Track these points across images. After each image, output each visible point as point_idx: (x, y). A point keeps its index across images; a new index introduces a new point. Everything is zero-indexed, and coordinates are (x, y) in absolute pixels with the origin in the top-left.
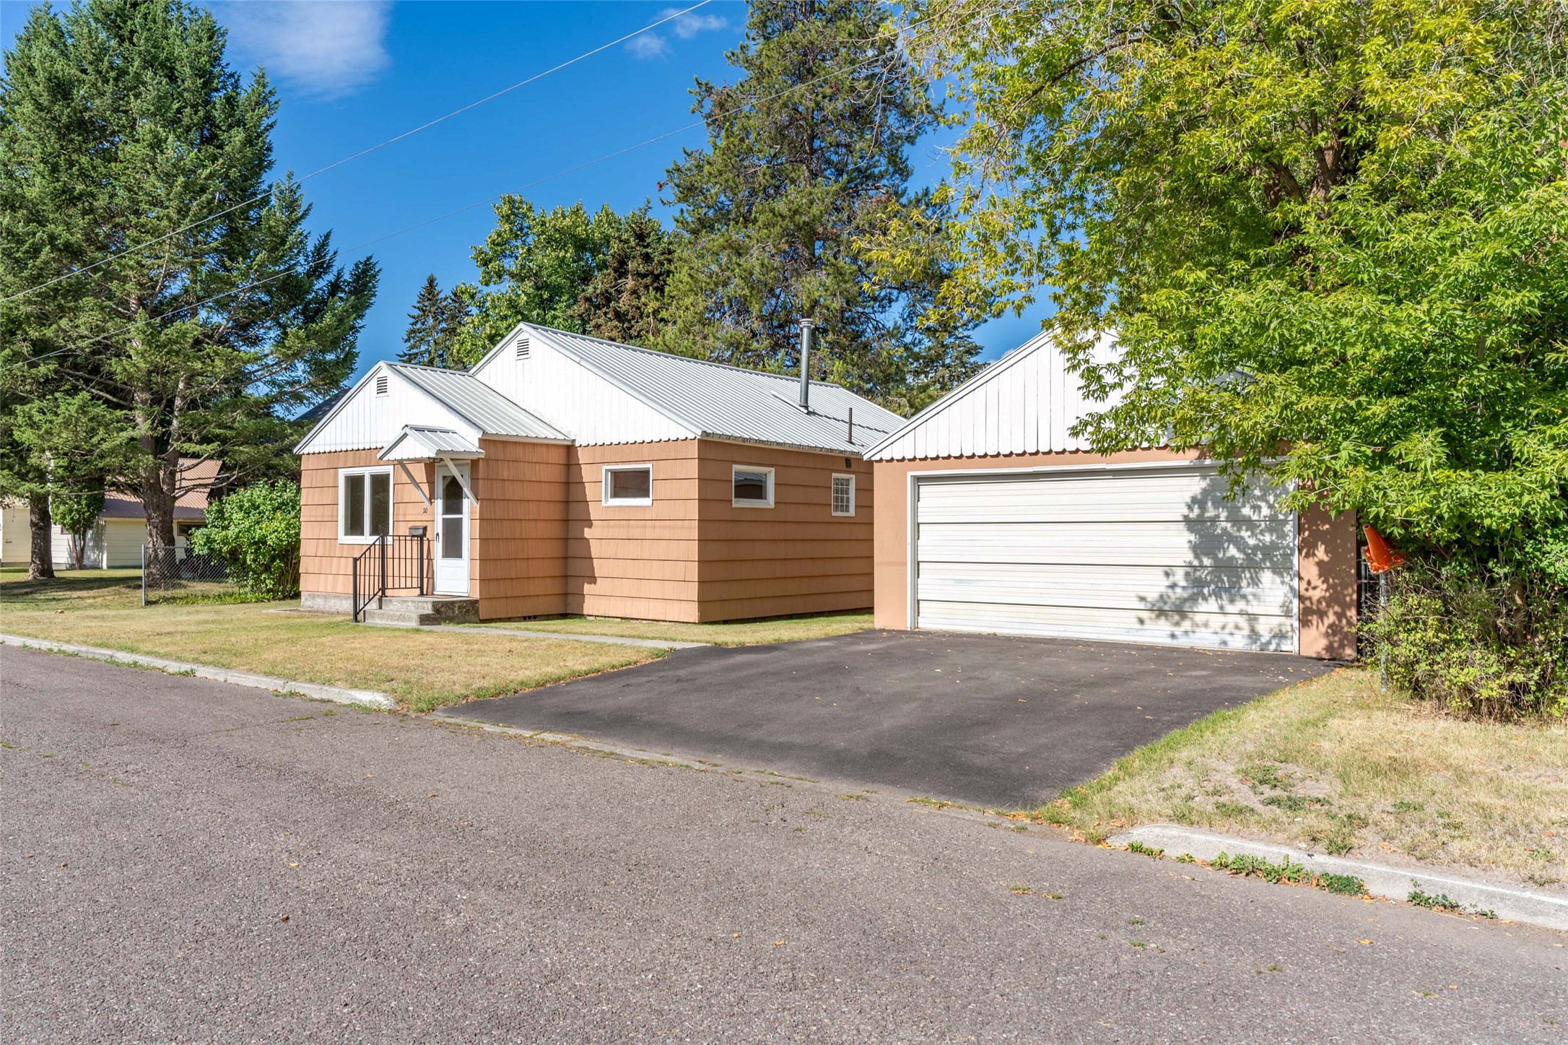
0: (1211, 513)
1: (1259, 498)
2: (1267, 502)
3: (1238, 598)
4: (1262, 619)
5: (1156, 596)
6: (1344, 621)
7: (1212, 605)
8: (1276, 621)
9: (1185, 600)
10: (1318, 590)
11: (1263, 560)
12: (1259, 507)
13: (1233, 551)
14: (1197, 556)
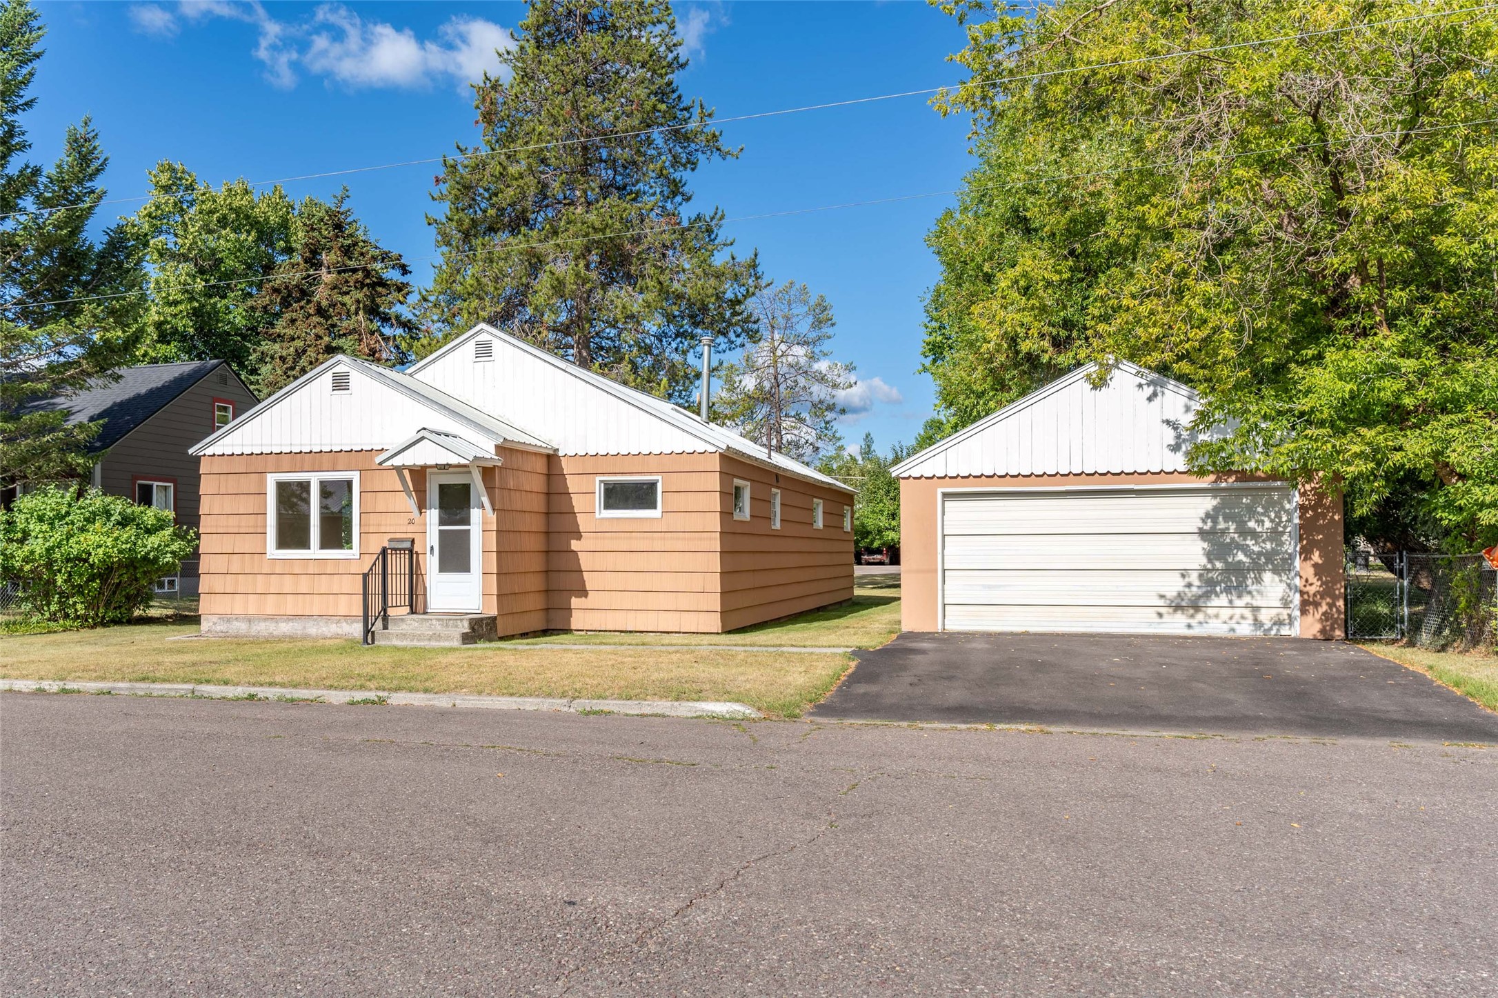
0: (1222, 525)
1: (1262, 514)
2: (1269, 517)
3: (1245, 594)
4: (1263, 611)
5: (1175, 594)
6: (1334, 610)
7: (1223, 600)
8: (1275, 611)
9: (1200, 596)
10: (1314, 586)
11: (1266, 563)
12: (1263, 522)
13: (1241, 556)
14: (1210, 561)
